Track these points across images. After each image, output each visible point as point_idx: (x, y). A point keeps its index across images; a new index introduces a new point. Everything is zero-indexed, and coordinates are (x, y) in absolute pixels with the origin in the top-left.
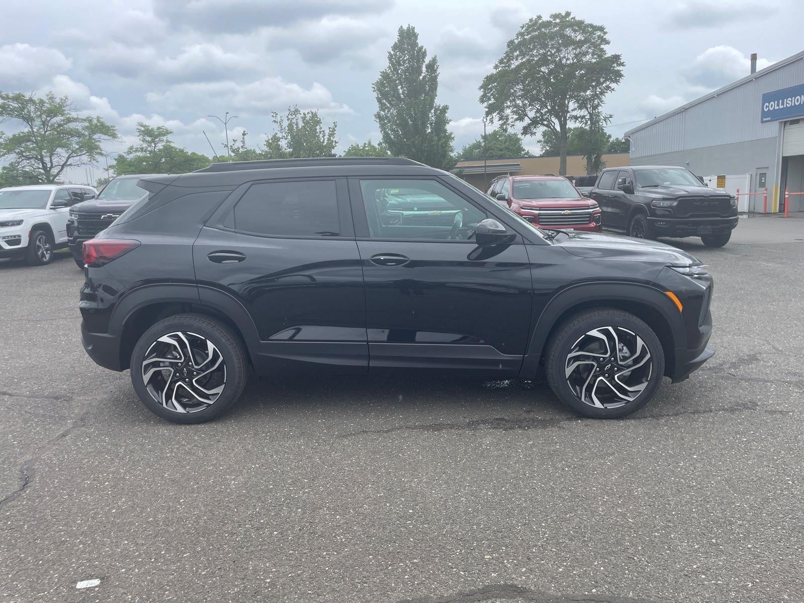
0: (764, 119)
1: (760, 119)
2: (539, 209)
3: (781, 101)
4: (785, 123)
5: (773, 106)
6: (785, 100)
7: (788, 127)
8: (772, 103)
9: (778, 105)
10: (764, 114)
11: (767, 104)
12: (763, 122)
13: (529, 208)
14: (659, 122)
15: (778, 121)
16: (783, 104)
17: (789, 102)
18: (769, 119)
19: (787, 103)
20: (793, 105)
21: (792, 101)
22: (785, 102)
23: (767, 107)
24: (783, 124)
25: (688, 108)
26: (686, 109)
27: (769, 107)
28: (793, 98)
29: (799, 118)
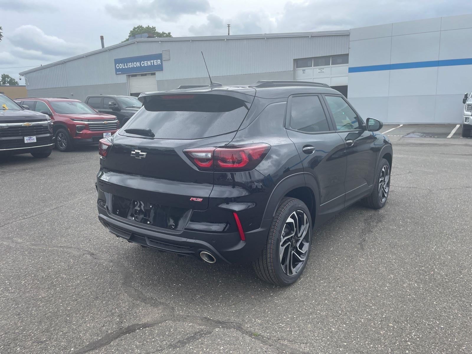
0: (118, 73)
1: (115, 73)
2: (87, 120)
3: (125, 64)
4: (129, 75)
5: (121, 66)
6: (128, 64)
7: (131, 78)
8: (121, 64)
9: (124, 66)
10: (117, 70)
11: (118, 65)
12: (116, 74)
13: (80, 120)
14: (46, 68)
15: (125, 75)
16: (127, 66)
17: (130, 65)
18: (120, 73)
19: (129, 65)
20: (133, 67)
21: (132, 64)
22: (128, 65)
23: (118, 66)
24: (128, 76)
25: (67, 62)
26: (65, 62)
27: (119, 66)
28: (133, 63)
29: (137, 74)
